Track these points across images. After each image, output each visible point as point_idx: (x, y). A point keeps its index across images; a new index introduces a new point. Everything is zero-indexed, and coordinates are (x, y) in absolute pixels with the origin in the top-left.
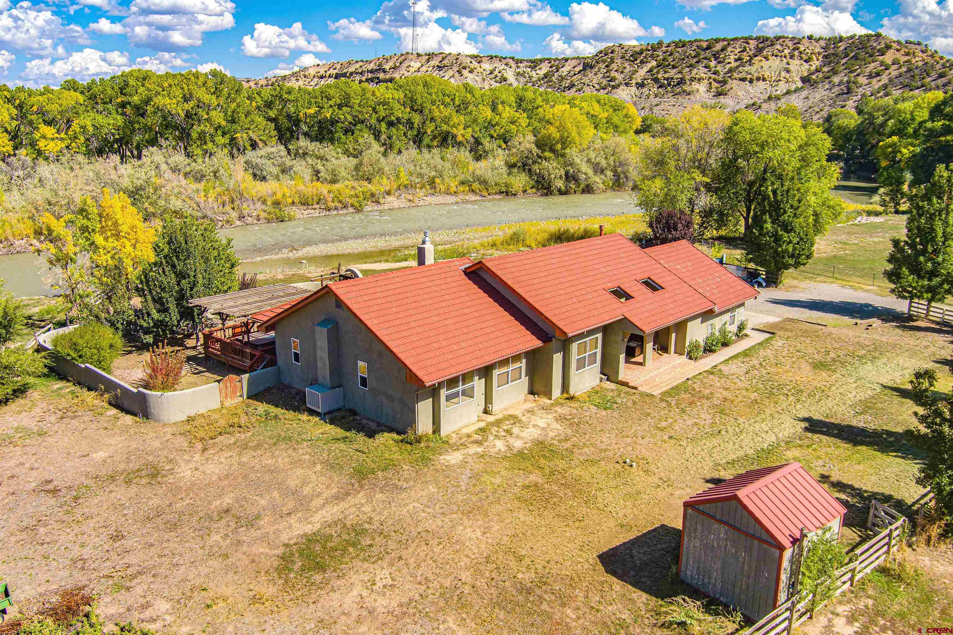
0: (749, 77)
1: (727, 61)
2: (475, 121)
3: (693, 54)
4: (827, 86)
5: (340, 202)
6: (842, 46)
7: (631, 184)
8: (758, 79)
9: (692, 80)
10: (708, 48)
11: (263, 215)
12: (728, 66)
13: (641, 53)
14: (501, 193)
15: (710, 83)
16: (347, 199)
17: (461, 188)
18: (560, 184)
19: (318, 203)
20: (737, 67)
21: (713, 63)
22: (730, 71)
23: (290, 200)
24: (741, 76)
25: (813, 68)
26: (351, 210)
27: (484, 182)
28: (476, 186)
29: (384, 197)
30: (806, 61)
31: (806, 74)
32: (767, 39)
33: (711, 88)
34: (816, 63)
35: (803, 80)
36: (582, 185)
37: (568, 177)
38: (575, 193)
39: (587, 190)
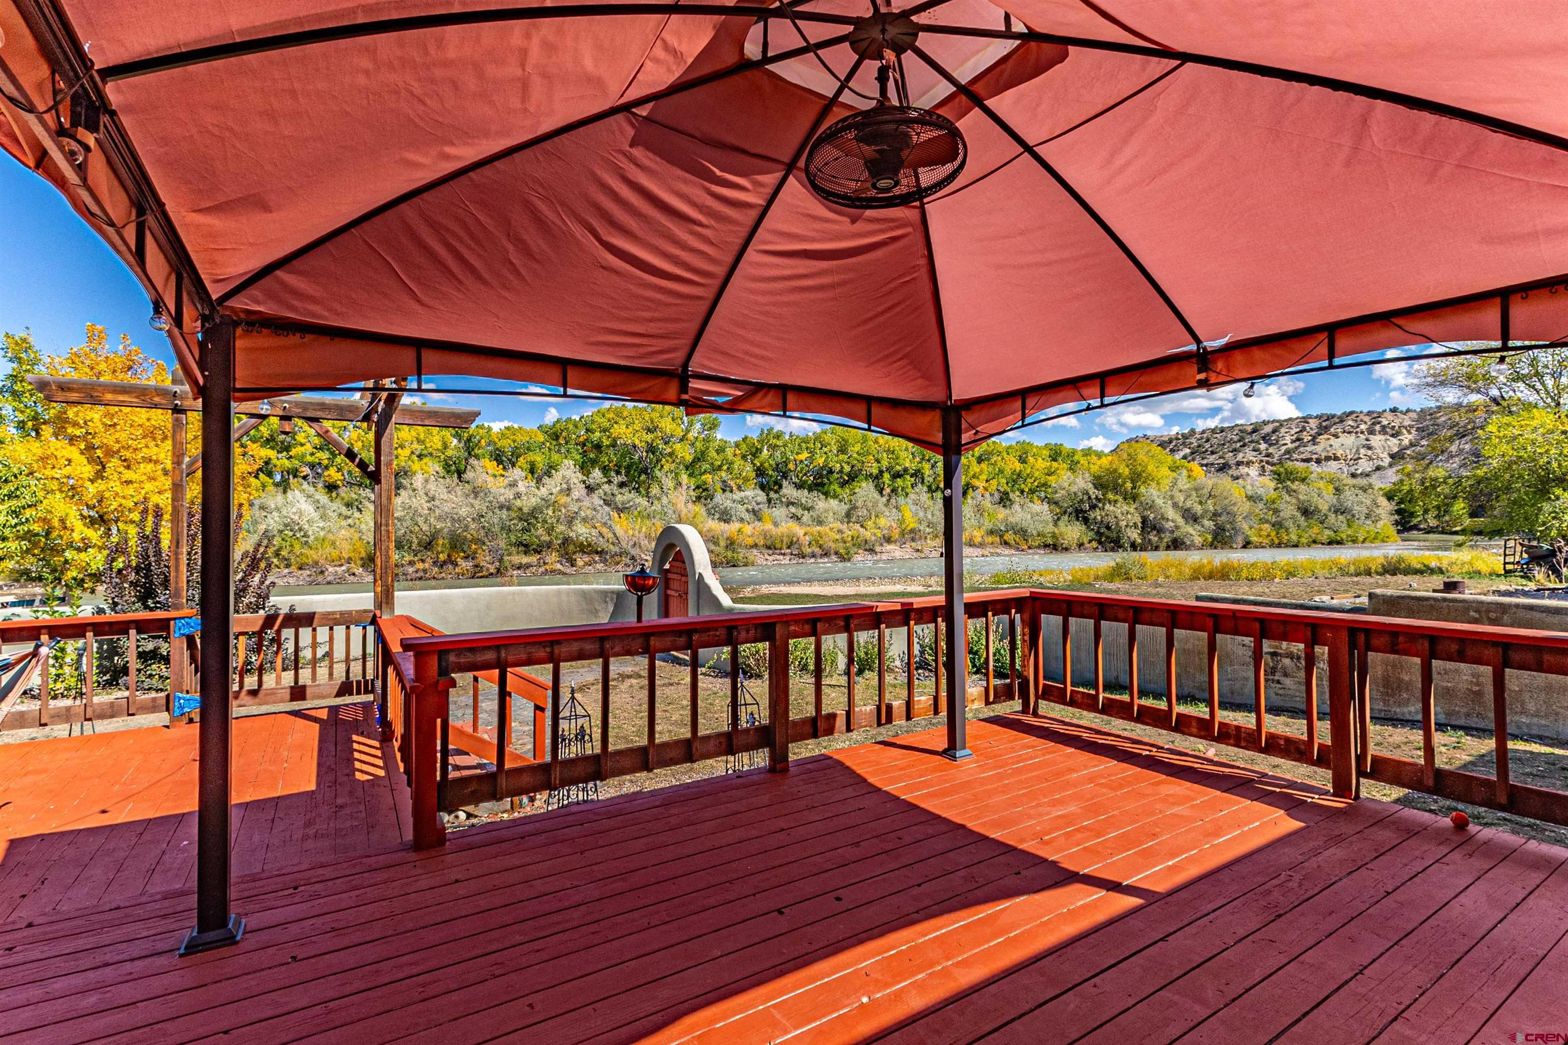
0: (1314, 457)
1: (1281, 442)
2: (1001, 471)
3: (1236, 438)
5: (820, 547)
6: (1443, 417)
7: (1240, 540)
8: (1328, 459)
9: (1239, 464)
10: (1254, 431)
12: (1284, 448)
13: (1171, 441)
14: (1046, 546)
15: (1263, 467)
16: (831, 545)
17: (990, 539)
18: (1134, 535)
19: (789, 547)
20: (1297, 448)
21: (1263, 446)
22: (1288, 452)
23: (750, 542)
24: (1303, 456)
25: (1406, 442)
26: (834, 558)
27: (1023, 533)
28: (1009, 537)
29: (881, 545)
30: (1393, 436)
31: (1396, 450)
32: (1333, 416)
33: (1264, 471)
34: (1406, 438)
35: (1392, 456)
36: (1167, 537)
37: (1146, 526)
38: (1157, 548)
39: (1176, 544)
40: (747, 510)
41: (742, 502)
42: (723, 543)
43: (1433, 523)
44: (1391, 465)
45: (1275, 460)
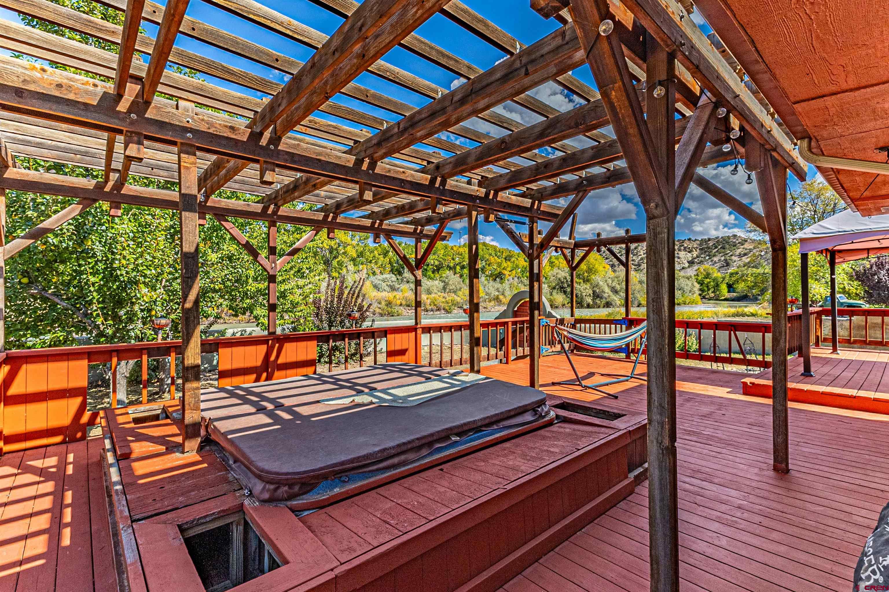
2: (517, 266)
4: (710, 263)
5: (435, 305)
6: (711, 243)
7: (636, 303)
11: (378, 310)
12: (640, 257)
16: (441, 304)
18: (589, 300)
23: (398, 302)
25: (695, 255)
26: (443, 312)
30: (689, 252)
31: (690, 259)
34: (695, 254)
35: (688, 262)
36: (604, 301)
37: (596, 296)
38: (599, 307)
39: (608, 305)
40: (387, 285)
41: (384, 281)
42: (383, 303)
43: (712, 295)
44: (689, 267)
45: (636, 263)
